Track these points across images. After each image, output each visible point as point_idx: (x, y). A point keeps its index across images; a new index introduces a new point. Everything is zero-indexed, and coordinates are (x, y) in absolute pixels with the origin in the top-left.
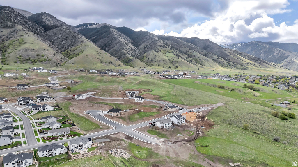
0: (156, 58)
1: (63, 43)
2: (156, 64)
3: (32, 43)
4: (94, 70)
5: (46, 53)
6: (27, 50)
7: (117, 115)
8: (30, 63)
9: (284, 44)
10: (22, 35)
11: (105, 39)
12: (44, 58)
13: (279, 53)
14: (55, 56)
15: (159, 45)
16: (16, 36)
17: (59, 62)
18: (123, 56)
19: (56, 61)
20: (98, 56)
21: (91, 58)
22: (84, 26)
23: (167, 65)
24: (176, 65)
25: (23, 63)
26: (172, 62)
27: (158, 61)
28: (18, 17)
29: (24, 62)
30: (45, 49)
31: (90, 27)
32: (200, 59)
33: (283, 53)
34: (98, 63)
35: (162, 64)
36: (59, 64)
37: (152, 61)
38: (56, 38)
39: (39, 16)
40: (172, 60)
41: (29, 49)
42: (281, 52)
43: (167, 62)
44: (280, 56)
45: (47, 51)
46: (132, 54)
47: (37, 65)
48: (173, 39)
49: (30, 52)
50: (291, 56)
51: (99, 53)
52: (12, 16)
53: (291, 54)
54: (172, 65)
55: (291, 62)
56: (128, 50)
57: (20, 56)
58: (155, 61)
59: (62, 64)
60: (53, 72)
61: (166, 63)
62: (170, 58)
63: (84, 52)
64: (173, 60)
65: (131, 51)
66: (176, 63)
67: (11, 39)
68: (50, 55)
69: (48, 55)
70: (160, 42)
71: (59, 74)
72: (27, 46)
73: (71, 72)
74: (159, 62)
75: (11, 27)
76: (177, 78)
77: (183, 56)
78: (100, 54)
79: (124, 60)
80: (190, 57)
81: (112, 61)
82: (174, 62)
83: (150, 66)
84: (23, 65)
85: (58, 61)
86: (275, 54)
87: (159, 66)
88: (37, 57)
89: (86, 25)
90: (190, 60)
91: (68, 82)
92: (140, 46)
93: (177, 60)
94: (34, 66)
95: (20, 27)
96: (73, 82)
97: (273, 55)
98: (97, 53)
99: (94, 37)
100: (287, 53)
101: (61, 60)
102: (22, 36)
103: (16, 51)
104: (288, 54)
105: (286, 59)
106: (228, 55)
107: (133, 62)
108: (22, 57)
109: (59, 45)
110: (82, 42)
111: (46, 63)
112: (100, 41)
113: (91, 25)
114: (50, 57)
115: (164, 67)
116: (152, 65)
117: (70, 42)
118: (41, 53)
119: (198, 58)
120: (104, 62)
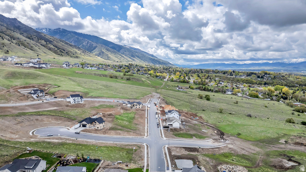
9: (87, 35)
13: (88, 43)
32: (28, 43)
33: (91, 44)
42: (90, 43)
44: (90, 46)
50: (98, 47)
53: (97, 45)
55: (102, 53)
86: (84, 44)
97: (83, 44)
100: (94, 44)
104: (96, 45)
105: (95, 49)
106: (52, 41)
119: (25, 42)
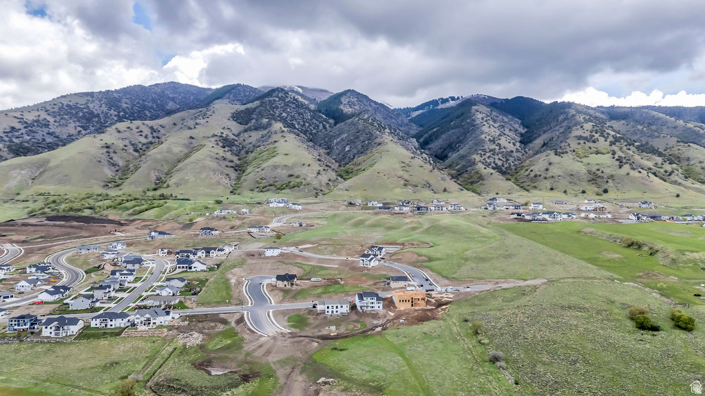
0: (550, 170)
1: (347, 149)
2: (548, 184)
3: (287, 155)
4: (376, 203)
5: (305, 170)
6: (275, 167)
7: (285, 286)
8: (274, 192)
10: (276, 140)
11: (453, 131)
12: (298, 180)
14: (319, 176)
15: (576, 137)
16: (266, 143)
17: (323, 189)
18: (469, 169)
19: (317, 186)
20: (401, 173)
21: (386, 178)
22: (430, 106)
23: (576, 188)
24: (605, 187)
25: (262, 191)
26: (595, 178)
27: (553, 177)
28: (288, 106)
29: (264, 190)
30: (304, 165)
31: (441, 106)
34: (397, 187)
35: (563, 183)
36: (321, 191)
37: (538, 178)
38: (339, 140)
39: (336, 98)
40: (599, 173)
41: (279, 166)
43: (579, 180)
45: (307, 168)
46: (497, 161)
47: (284, 193)
48: (644, 115)
49: (279, 171)
51: (408, 165)
52: (279, 106)
54: (594, 185)
56: (488, 154)
57: (262, 179)
58: (545, 178)
59: (327, 191)
60: (293, 207)
61: (578, 182)
62: (594, 169)
63: (375, 167)
64: (603, 172)
65: (498, 154)
66: (607, 182)
67: (258, 149)
68: (310, 176)
69: (307, 175)
70: (582, 127)
71: (305, 209)
72: (277, 160)
73: (331, 207)
74: (557, 180)
75: (265, 127)
76: (549, 219)
77: (648, 160)
78: (407, 168)
79: (469, 179)
80: (670, 163)
81: (430, 182)
82: (602, 178)
83: (528, 191)
84: (261, 193)
85: (321, 185)
87: (552, 189)
88: (287, 180)
89: (435, 103)
90: (666, 172)
91: (294, 225)
92: (534, 142)
93: (613, 173)
94: (277, 195)
95: (278, 126)
96: (304, 225)
98: (403, 165)
99: (435, 130)
101: (328, 184)
102: (275, 142)
103: (257, 170)
107: (484, 182)
108: (264, 181)
109: (339, 154)
110: (379, 144)
111: (299, 191)
112: (443, 136)
113: (444, 101)
114: (309, 179)
115: (565, 192)
116: (535, 187)
117: (360, 147)
118: (296, 172)
120: (411, 185)
